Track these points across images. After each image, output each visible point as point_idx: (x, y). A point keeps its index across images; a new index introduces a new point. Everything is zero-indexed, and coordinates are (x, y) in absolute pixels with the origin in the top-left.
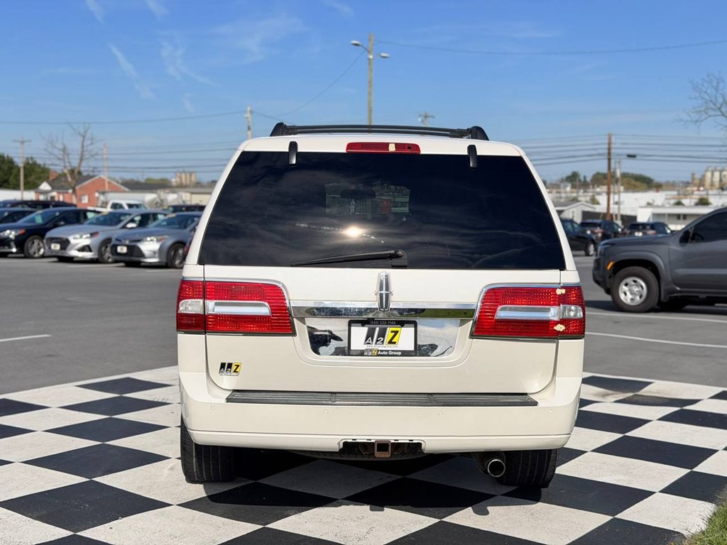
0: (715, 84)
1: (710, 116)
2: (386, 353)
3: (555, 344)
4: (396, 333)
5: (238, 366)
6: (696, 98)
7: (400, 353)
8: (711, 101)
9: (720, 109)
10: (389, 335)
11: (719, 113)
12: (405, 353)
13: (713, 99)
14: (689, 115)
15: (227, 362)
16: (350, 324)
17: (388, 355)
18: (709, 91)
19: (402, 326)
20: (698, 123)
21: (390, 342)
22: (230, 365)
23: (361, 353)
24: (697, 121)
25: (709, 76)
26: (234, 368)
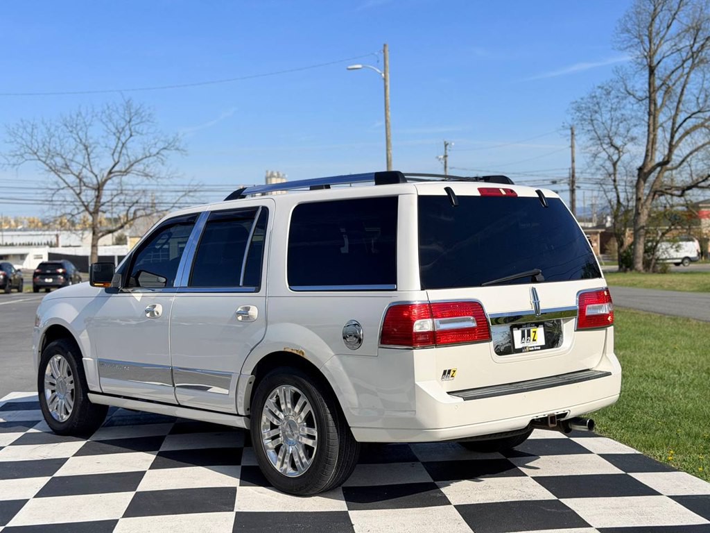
0: (29, 130)
1: (26, 160)
2: (532, 349)
3: (605, 331)
4: (535, 332)
5: (454, 371)
6: (11, 142)
7: (539, 348)
8: (27, 146)
9: (36, 153)
10: (532, 334)
11: (36, 157)
12: (543, 348)
13: (29, 144)
14: (6, 159)
15: (448, 369)
16: (512, 328)
17: (534, 350)
18: (24, 137)
19: (538, 326)
20: (16, 167)
21: (534, 340)
22: (450, 371)
23: (520, 351)
24: (14, 165)
25: (22, 121)
26: (452, 373)
